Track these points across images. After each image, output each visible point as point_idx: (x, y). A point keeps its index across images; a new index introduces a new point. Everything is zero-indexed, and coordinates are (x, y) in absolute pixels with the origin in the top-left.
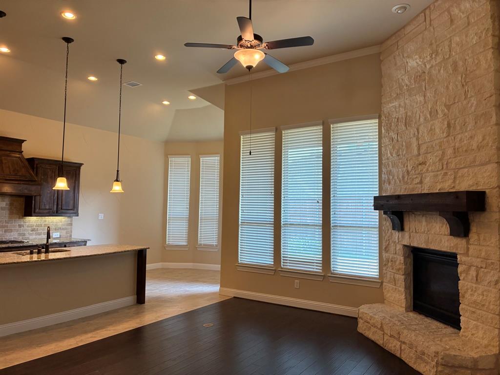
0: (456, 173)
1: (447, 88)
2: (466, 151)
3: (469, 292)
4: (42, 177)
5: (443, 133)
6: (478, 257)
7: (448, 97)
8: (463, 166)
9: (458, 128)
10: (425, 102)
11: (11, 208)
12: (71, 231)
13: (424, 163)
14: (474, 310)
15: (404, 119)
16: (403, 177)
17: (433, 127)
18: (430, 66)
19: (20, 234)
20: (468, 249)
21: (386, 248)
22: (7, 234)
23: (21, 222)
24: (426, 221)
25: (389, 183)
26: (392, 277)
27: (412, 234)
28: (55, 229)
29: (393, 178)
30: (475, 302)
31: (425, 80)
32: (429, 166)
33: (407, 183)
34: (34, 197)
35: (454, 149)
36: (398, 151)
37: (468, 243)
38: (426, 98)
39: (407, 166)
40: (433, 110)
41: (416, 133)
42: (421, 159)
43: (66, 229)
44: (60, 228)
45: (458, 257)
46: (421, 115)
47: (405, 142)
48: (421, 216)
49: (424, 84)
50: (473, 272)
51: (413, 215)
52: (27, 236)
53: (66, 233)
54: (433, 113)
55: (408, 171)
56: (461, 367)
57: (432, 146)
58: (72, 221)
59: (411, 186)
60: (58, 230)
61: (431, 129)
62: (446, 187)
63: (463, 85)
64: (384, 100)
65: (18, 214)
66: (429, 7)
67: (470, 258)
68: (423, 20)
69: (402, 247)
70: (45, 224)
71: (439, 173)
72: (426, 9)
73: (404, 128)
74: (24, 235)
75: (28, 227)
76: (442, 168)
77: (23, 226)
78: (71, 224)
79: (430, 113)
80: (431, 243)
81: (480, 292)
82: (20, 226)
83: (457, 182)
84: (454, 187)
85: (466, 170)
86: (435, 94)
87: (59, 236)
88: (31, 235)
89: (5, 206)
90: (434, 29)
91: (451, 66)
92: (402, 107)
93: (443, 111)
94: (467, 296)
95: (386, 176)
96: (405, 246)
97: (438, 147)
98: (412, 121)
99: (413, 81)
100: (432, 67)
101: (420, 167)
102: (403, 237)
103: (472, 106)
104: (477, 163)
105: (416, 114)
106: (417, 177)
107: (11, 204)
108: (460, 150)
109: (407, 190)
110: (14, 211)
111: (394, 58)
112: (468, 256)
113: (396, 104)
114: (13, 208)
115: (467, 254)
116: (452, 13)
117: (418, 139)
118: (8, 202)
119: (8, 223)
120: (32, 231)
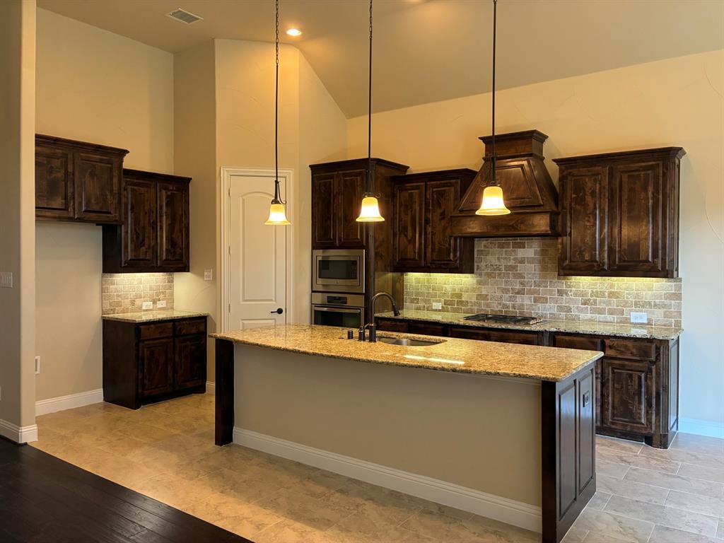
4: (574, 196)
11: (543, 259)
12: (680, 313)
19: (561, 308)
22: (540, 305)
23: (563, 284)
28: (636, 304)
43: (664, 306)
44: (650, 303)
52: (574, 313)
53: (666, 315)
60: (643, 306)
70: (610, 293)
74: (569, 310)
75: (575, 294)
77: (567, 294)
78: (678, 296)
82: (560, 293)
87: (646, 322)
88: (581, 311)
89: (533, 256)
107: (544, 252)
110: (549, 265)
114: (546, 260)
118: (538, 249)
119: (539, 286)
120: (585, 303)
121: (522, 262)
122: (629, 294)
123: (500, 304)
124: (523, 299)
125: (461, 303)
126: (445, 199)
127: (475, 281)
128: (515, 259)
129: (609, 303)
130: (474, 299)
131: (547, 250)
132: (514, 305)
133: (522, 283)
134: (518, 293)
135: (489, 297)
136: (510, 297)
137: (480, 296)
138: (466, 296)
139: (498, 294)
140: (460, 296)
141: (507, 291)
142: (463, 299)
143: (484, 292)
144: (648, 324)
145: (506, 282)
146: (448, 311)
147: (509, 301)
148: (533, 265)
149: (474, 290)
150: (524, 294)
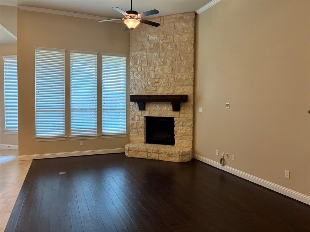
0: (174, 88)
1: (172, 54)
2: (180, 80)
3: (179, 130)
5: (169, 71)
6: (184, 118)
7: (172, 58)
8: (178, 85)
9: (176, 71)
10: (159, 57)
13: (158, 82)
14: (181, 136)
15: (147, 61)
16: (145, 87)
17: (164, 68)
18: (163, 42)
20: (179, 115)
21: (132, 119)
24: (160, 106)
25: (135, 89)
26: (137, 131)
27: (150, 112)
29: (138, 87)
30: (182, 133)
31: (159, 47)
32: (161, 84)
33: (147, 90)
35: (174, 79)
36: (142, 75)
37: (180, 113)
38: (160, 55)
39: (147, 83)
40: (164, 61)
41: (154, 69)
42: (156, 80)
45: (175, 118)
46: (157, 62)
47: (147, 72)
48: (157, 104)
49: (159, 49)
50: (181, 123)
51: (152, 104)
54: (164, 63)
55: (148, 85)
56: (187, 155)
57: (163, 76)
59: (150, 92)
61: (163, 69)
62: (170, 93)
63: (180, 55)
64: (131, 49)
66: (163, 17)
67: (180, 119)
68: (159, 21)
69: (144, 117)
71: (166, 87)
72: (161, 17)
73: (146, 65)
76: (168, 85)
79: (163, 62)
80: (161, 115)
81: (184, 129)
83: (175, 91)
84: (173, 93)
85: (179, 87)
86: (165, 54)
90: (165, 27)
91: (174, 46)
92: (145, 56)
93: (169, 63)
94: (178, 132)
95: (133, 86)
96: (145, 117)
97: (166, 77)
98: (151, 63)
99: (152, 46)
100: (163, 43)
101: (156, 84)
102: (144, 113)
103: (183, 64)
104: (184, 85)
105: (154, 60)
106: (153, 88)
108: (177, 79)
109: (147, 93)
111: (140, 32)
112: (179, 118)
113: (141, 53)
115: (179, 117)
116: (175, 24)
117: (154, 71)
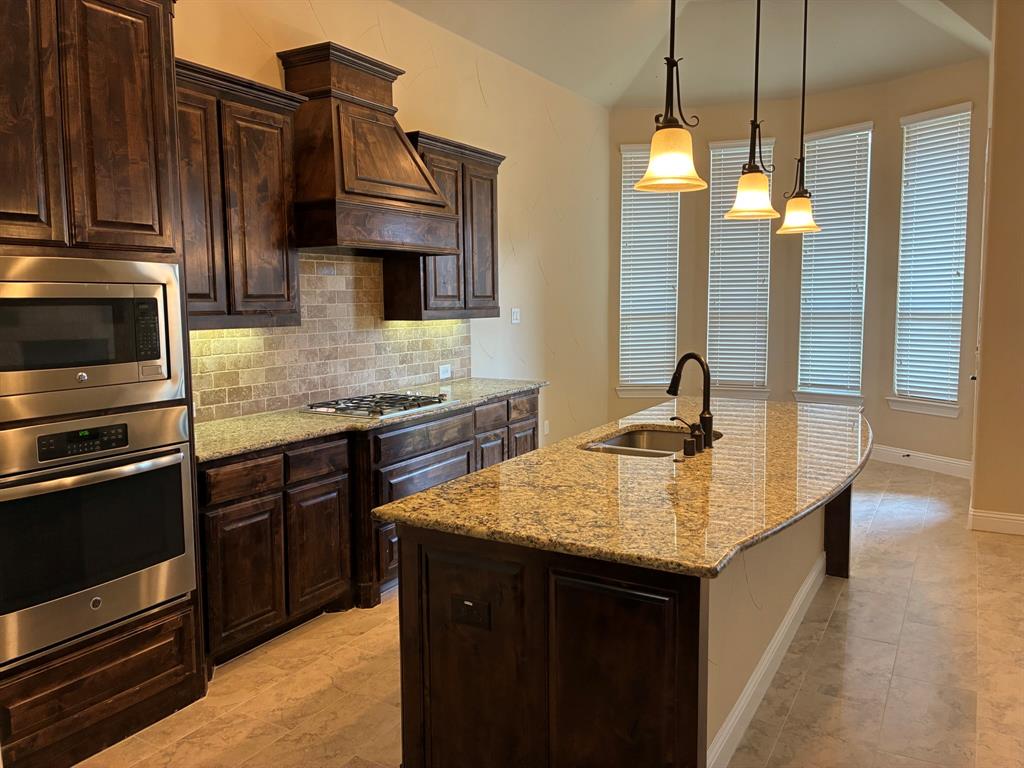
11: (358, 293)
12: (469, 359)
19: (380, 374)
22: (356, 373)
23: (380, 336)
28: (442, 355)
34: (421, 258)
43: (460, 353)
44: (451, 351)
52: (394, 377)
53: (461, 365)
58: (468, 330)
60: (447, 356)
65: (373, 315)
70: (424, 342)
74: (388, 374)
75: (394, 350)
77: (385, 350)
78: (467, 340)
82: (379, 349)
87: (449, 375)
88: (400, 373)
89: (344, 289)
107: (357, 283)
110: (365, 305)
114: (361, 296)
118: (351, 277)
119: (355, 341)
120: (402, 363)
121: (331, 300)
122: (437, 342)
123: (304, 381)
124: (335, 366)
125: (236, 393)
126: (265, 154)
127: (261, 342)
128: (322, 294)
129: (422, 358)
130: (262, 381)
131: (361, 279)
132: (324, 379)
133: (333, 339)
134: (328, 358)
135: (287, 372)
136: (318, 366)
137: (272, 373)
138: (245, 376)
139: (302, 363)
140: (233, 378)
141: (312, 355)
142: (241, 385)
143: (279, 364)
144: (452, 378)
145: (312, 339)
146: (211, 419)
147: (318, 374)
148: (345, 305)
149: (260, 361)
150: (336, 358)
